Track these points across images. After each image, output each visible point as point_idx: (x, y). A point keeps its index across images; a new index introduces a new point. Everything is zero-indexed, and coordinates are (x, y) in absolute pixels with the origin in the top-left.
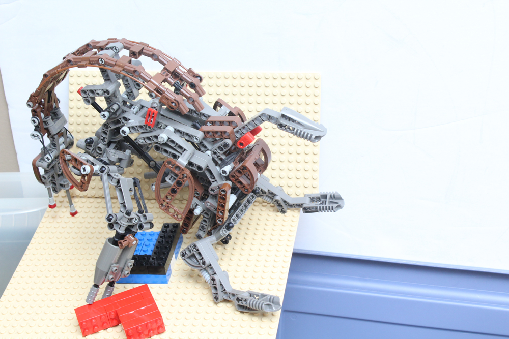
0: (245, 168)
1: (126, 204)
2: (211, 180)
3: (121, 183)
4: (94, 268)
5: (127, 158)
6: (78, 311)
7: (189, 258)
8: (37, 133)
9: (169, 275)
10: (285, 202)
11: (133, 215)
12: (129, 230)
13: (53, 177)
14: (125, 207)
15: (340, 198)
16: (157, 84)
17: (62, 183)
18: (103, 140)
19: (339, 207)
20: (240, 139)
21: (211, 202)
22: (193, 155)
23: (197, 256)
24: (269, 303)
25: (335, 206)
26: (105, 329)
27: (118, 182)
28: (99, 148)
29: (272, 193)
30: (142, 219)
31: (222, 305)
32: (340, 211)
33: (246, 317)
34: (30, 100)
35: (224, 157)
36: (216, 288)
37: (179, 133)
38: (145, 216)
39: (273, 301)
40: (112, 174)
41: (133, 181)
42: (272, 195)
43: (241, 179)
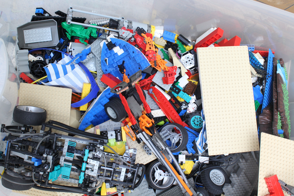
6: (276, 176)
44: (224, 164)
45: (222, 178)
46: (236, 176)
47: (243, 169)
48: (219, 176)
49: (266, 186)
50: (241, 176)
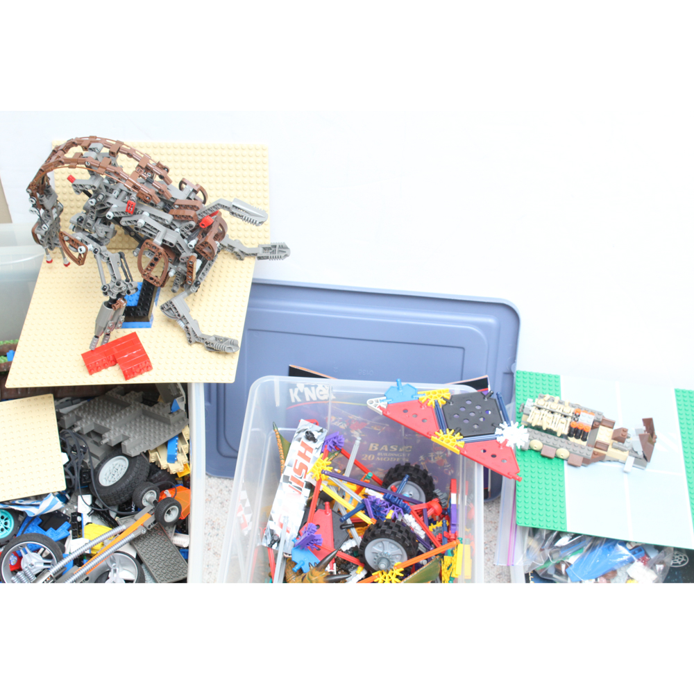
0: (206, 243)
1: (116, 276)
2: (181, 251)
3: (110, 259)
4: (94, 326)
5: (112, 231)
6: (84, 356)
7: (168, 310)
8: (34, 209)
9: (152, 320)
10: (242, 252)
11: (122, 285)
12: (119, 295)
13: (49, 239)
14: (115, 277)
15: (287, 248)
16: (134, 182)
17: (56, 242)
18: (92, 217)
19: (286, 256)
20: (201, 220)
21: (182, 268)
22: (165, 234)
23: (174, 310)
24: (230, 346)
25: (283, 255)
26: (106, 368)
27: (108, 259)
28: (89, 224)
29: (231, 246)
30: (129, 287)
31: (195, 346)
32: (287, 258)
33: (213, 355)
34: (29, 187)
35: (190, 234)
36: (189, 334)
37: (153, 217)
38: (131, 284)
39: (233, 343)
40: (103, 253)
41: (119, 255)
42: (231, 248)
43: (204, 250)
44: (87, 461)
45: (115, 463)
46: (106, 435)
47: (95, 424)
48: (112, 468)
49: (104, 371)
50: (108, 426)
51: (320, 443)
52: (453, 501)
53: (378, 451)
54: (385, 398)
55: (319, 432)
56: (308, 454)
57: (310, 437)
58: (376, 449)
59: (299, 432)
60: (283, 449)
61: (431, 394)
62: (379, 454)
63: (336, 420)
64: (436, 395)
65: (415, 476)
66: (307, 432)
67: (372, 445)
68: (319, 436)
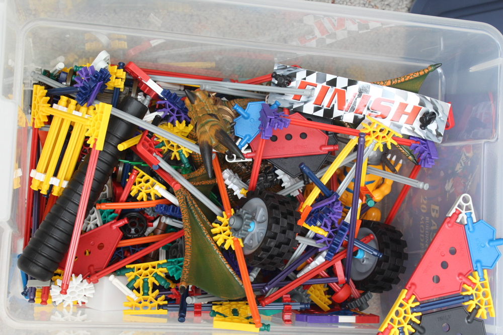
51: (422, 134)
52: (342, 319)
53: (431, 217)
54: (475, 221)
55: (436, 131)
56: (404, 118)
57: (427, 119)
58: (433, 214)
59: (432, 103)
60: (405, 82)
61: (483, 290)
62: (427, 218)
63: (467, 158)
64: (481, 297)
65: (385, 266)
66: (434, 114)
67: (437, 208)
68: (431, 131)
